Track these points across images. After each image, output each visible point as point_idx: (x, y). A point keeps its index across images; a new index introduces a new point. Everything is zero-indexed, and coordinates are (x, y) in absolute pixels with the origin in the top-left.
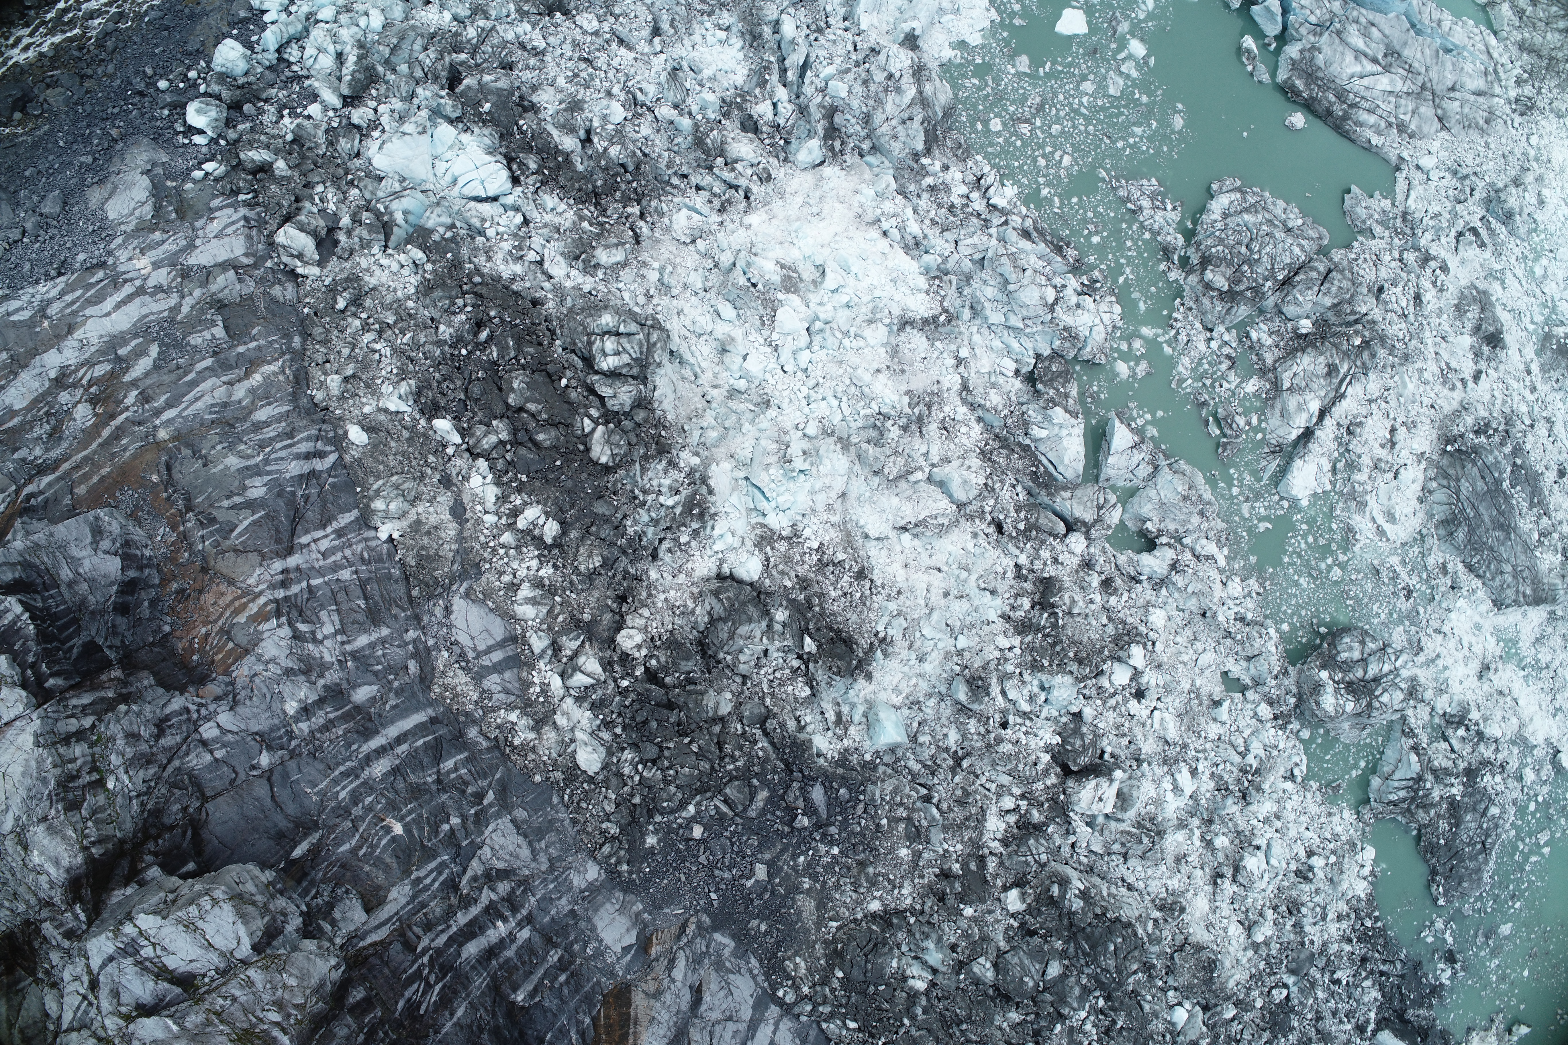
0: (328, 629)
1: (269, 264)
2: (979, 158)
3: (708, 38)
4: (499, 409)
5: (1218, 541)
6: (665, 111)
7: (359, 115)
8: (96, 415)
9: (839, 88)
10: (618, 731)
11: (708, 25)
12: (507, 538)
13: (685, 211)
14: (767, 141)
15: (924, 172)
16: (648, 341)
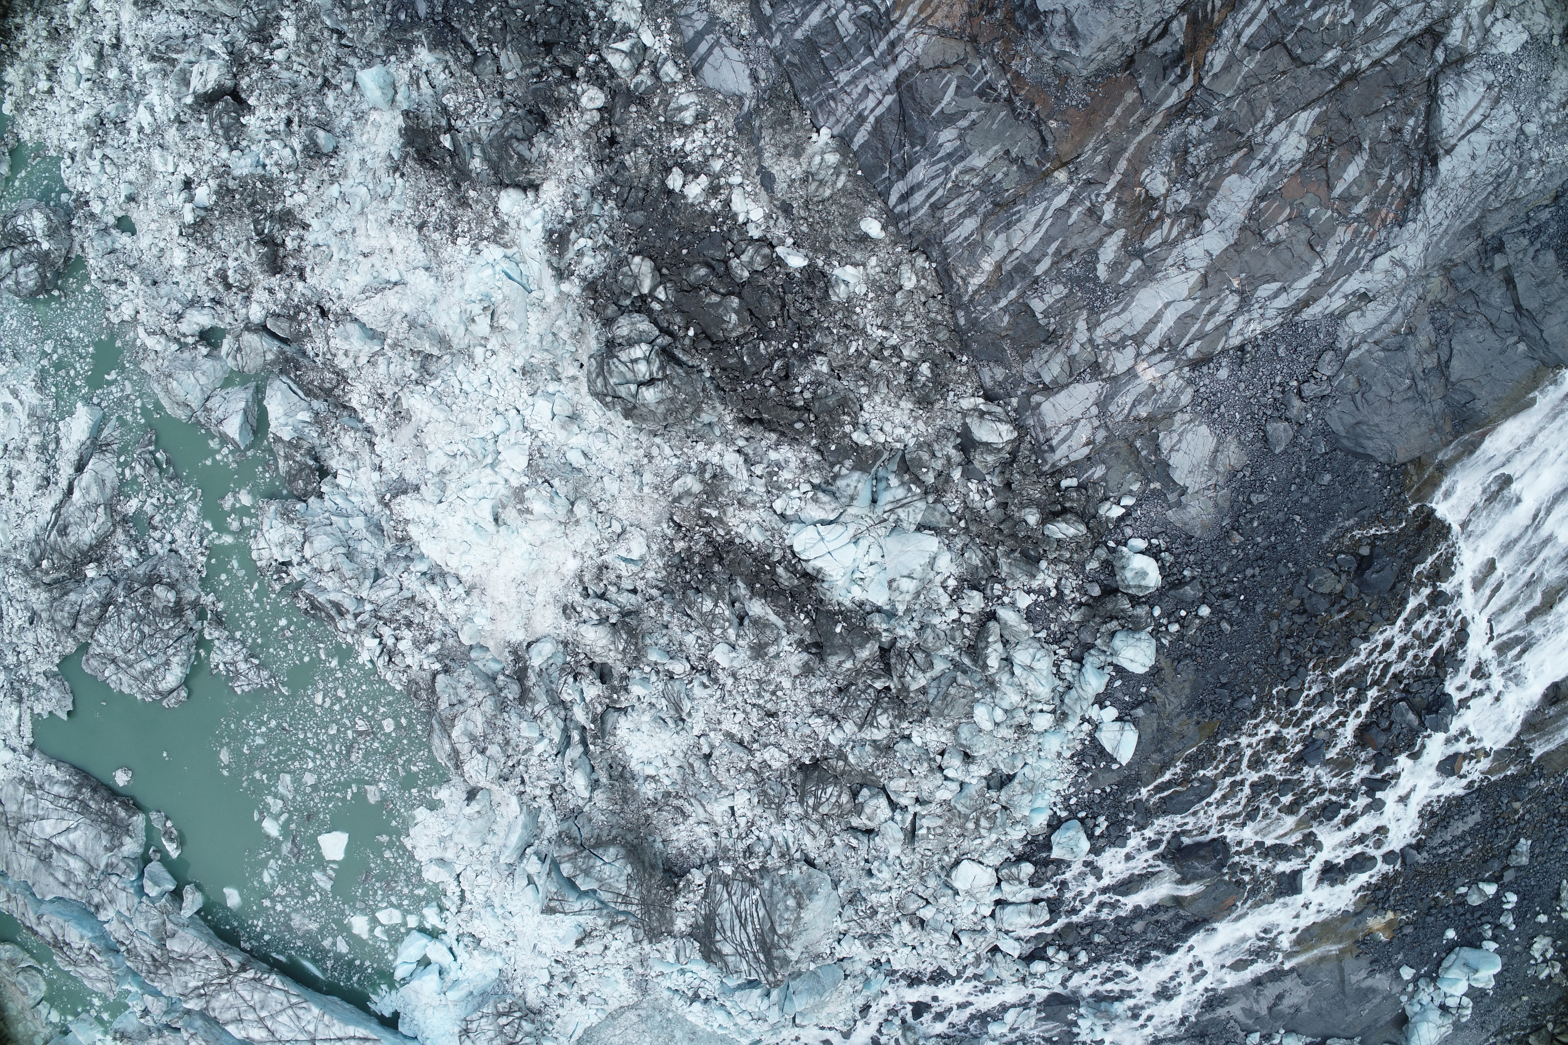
0: (844, 16)
1: (1014, 401)
2: (399, 688)
3: (661, 765)
4: (746, 291)
5: (145, 350)
6: (679, 668)
7: (974, 602)
8: (1142, 184)
9: (528, 731)
10: (592, 14)
11: (667, 781)
12: (717, 165)
13: (635, 556)
14: (582, 656)
15: (439, 657)
16: (605, 378)
